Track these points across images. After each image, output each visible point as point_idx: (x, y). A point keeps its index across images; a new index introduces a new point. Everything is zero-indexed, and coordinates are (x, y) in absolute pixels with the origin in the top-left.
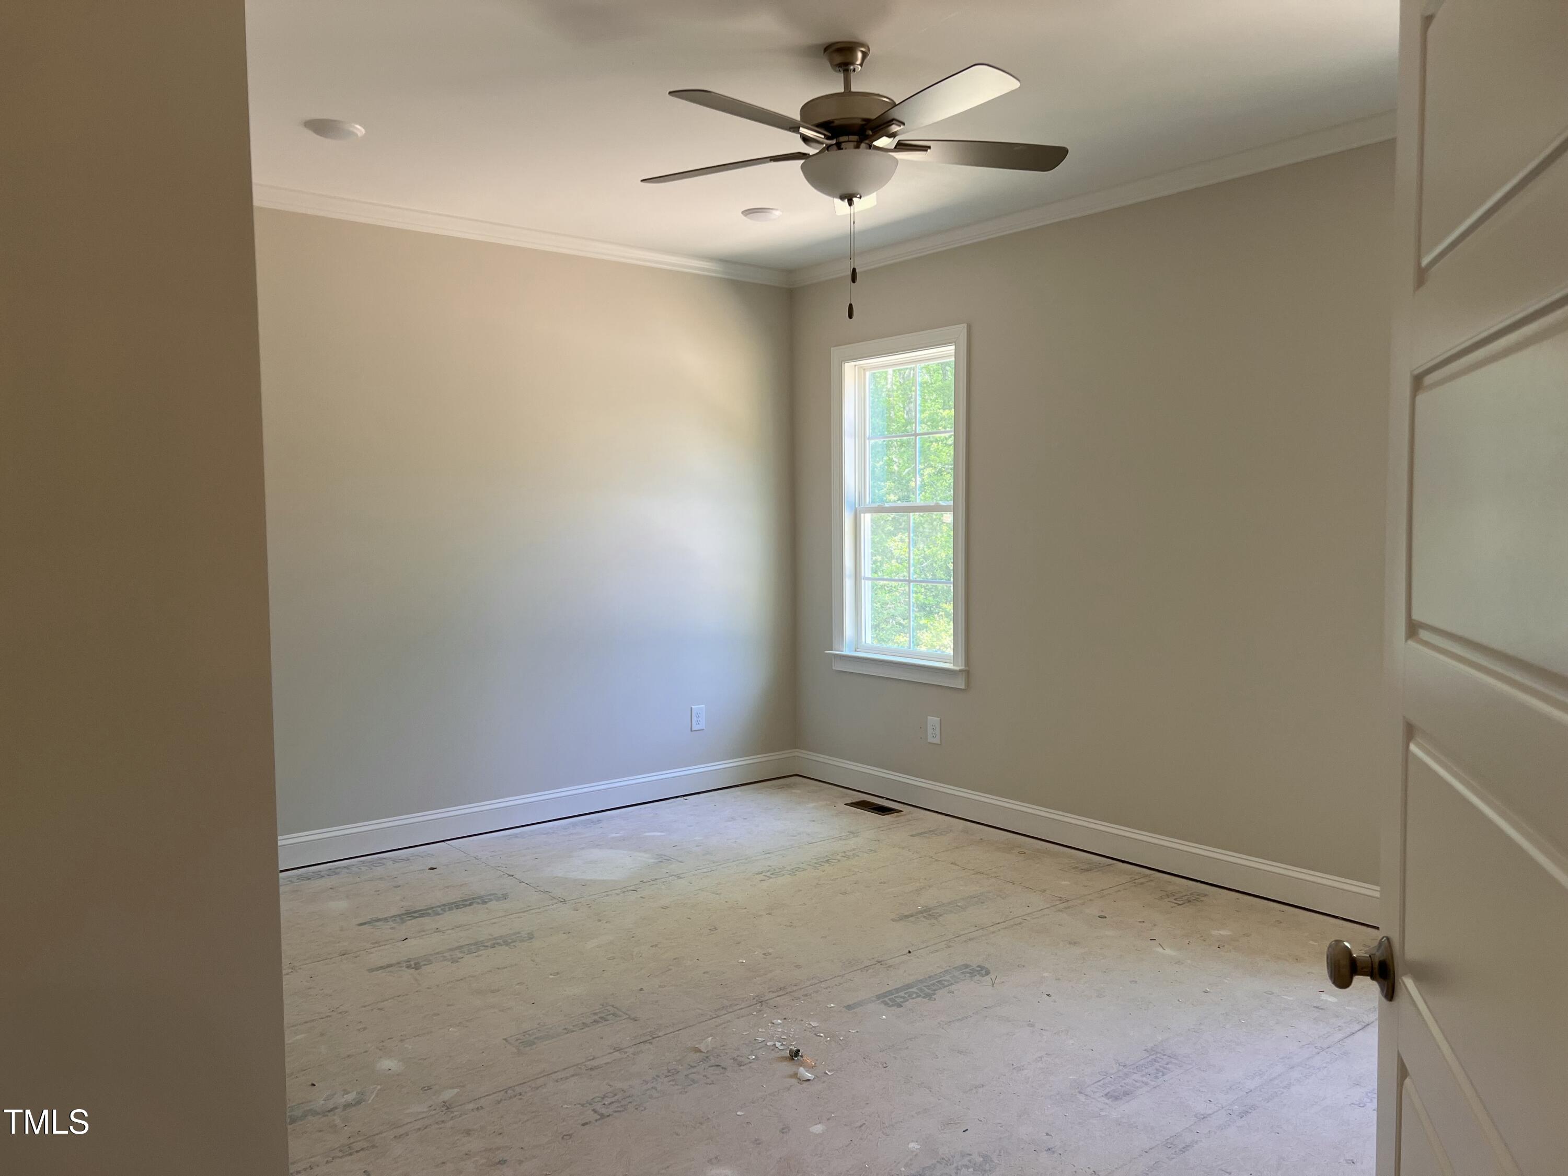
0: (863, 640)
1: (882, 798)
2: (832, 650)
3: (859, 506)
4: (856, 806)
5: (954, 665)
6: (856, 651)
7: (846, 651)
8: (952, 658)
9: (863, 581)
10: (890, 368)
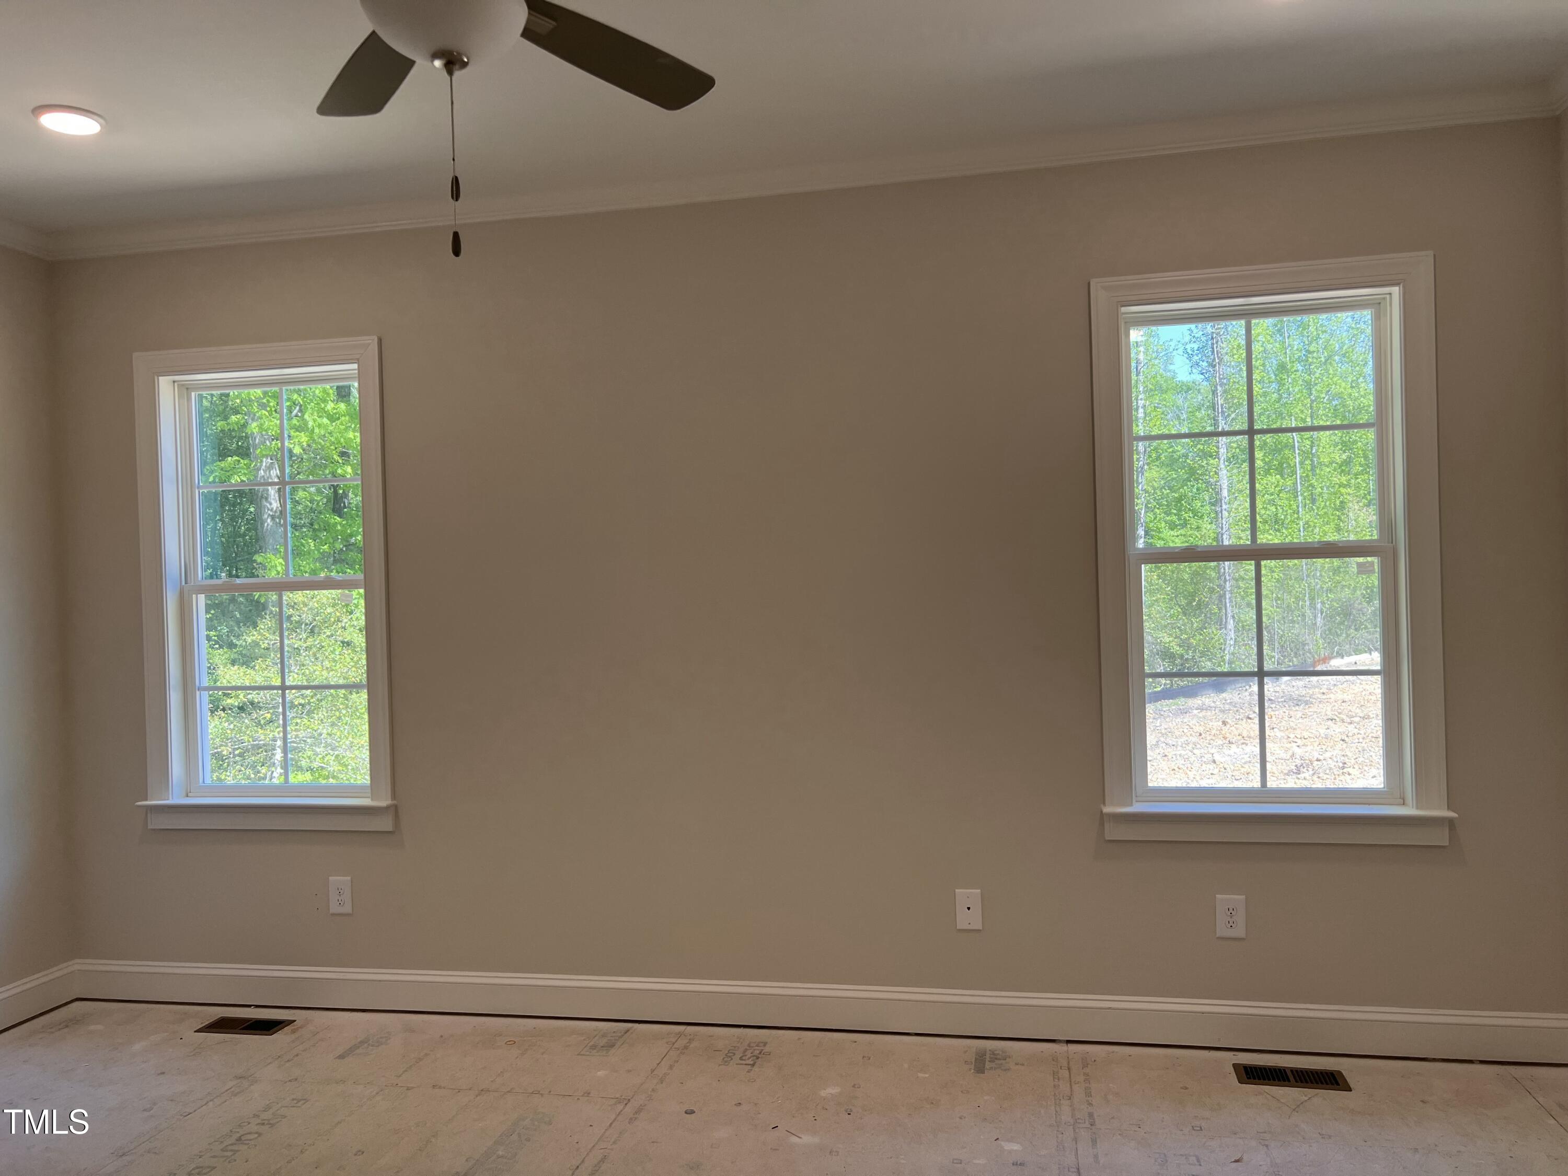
0: (201, 781)
1: (249, 1006)
2: (146, 800)
3: (186, 583)
4: (214, 1030)
5: (372, 800)
6: (187, 796)
7: (176, 798)
8: (369, 791)
9: (198, 693)
10: (259, 388)
